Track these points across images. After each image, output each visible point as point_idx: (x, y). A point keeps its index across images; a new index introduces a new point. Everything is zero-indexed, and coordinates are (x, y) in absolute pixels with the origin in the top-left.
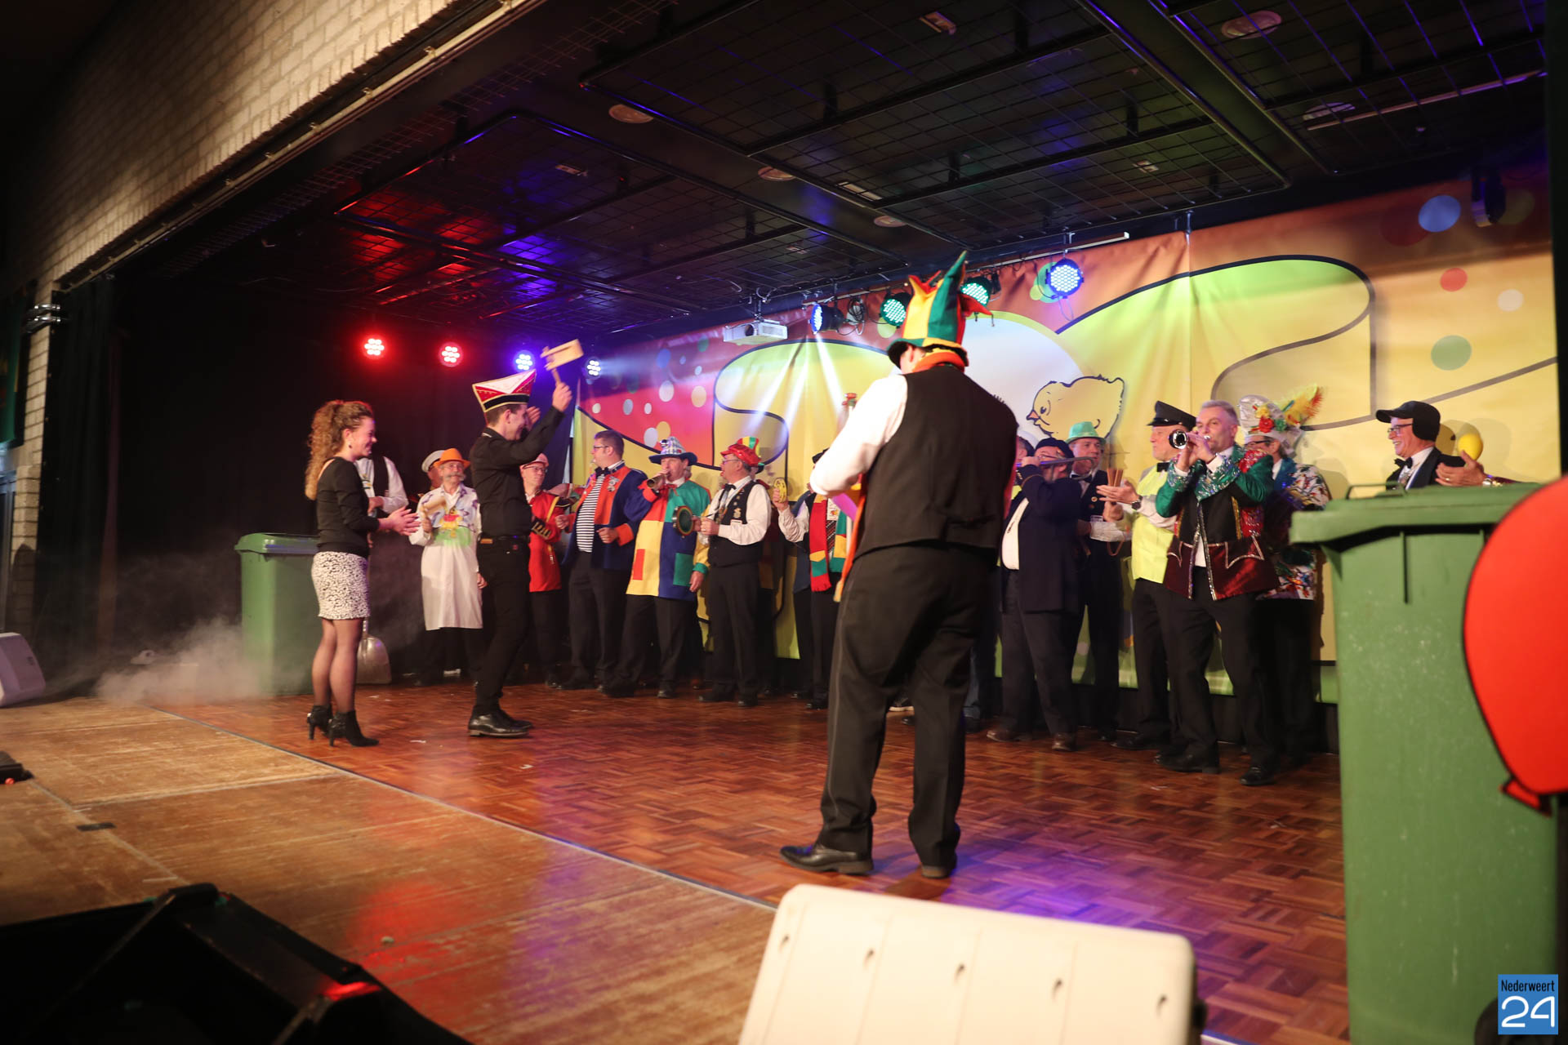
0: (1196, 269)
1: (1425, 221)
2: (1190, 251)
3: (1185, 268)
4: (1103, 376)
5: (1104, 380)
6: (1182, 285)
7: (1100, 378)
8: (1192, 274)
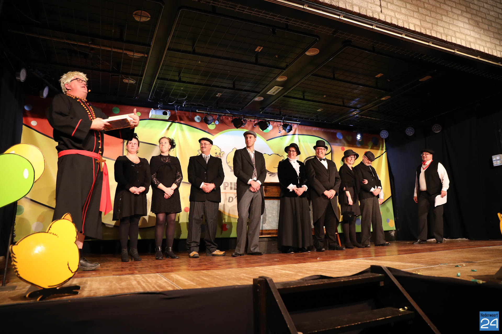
0: (299, 134)
1: (338, 136)
2: (298, 129)
3: (297, 133)
4: (279, 154)
5: (279, 155)
6: (296, 136)
7: (278, 155)
8: (298, 135)
